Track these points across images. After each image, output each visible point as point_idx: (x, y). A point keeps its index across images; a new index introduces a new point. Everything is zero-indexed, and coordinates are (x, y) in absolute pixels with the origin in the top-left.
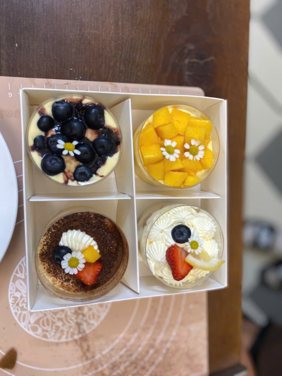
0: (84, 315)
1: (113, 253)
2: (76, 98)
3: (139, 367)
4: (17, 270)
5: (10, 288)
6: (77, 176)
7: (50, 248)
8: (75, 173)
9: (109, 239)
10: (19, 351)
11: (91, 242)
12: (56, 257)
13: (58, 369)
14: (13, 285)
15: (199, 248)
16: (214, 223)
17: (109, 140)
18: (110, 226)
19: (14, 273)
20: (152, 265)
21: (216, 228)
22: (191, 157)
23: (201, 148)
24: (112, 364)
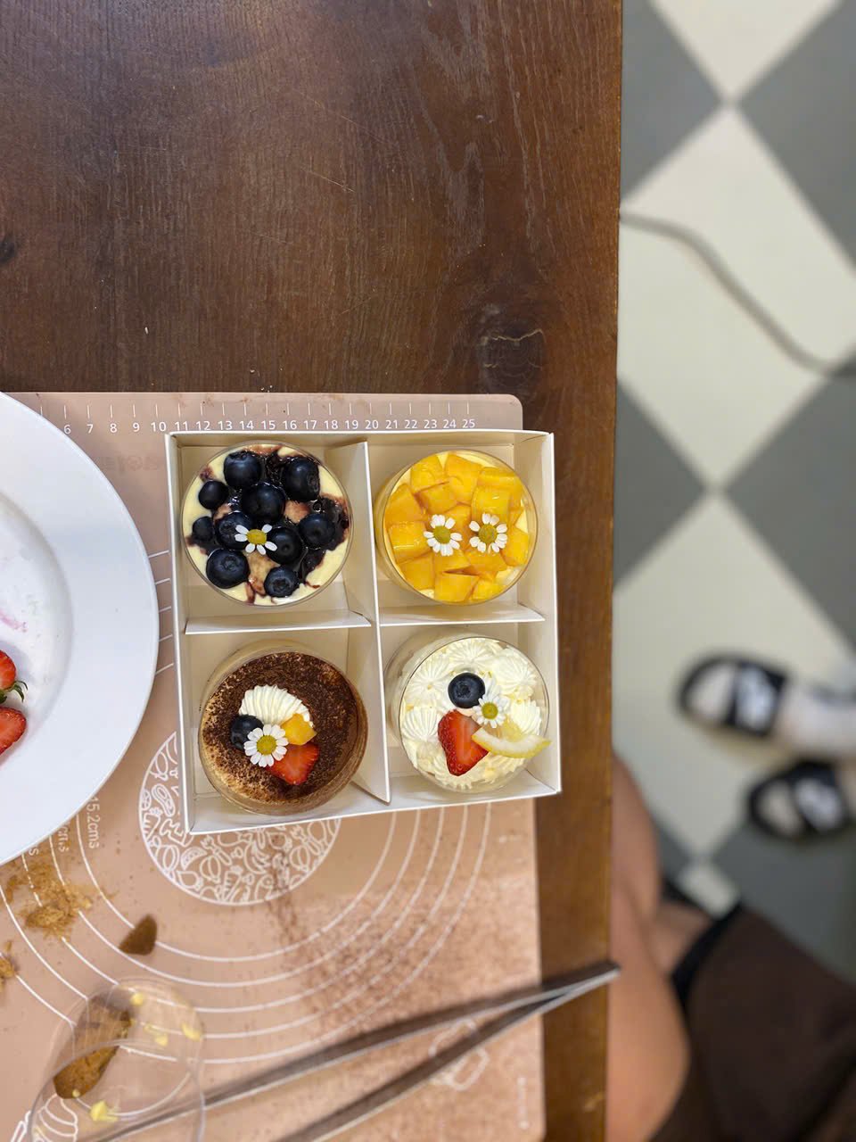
0: (284, 855)
1: (340, 729)
2: (265, 446)
3: (395, 959)
4: (154, 765)
5: (141, 801)
6: (271, 587)
7: (222, 720)
8: (266, 583)
9: (330, 702)
10: (161, 920)
11: (297, 709)
12: (234, 734)
13: (235, 960)
14: (147, 795)
15: (499, 716)
16: (532, 670)
17: (327, 518)
18: (332, 678)
19: (149, 771)
20: (412, 748)
21: (535, 679)
22: (482, 547)
23: (502, 529)
24: (342, 952)
